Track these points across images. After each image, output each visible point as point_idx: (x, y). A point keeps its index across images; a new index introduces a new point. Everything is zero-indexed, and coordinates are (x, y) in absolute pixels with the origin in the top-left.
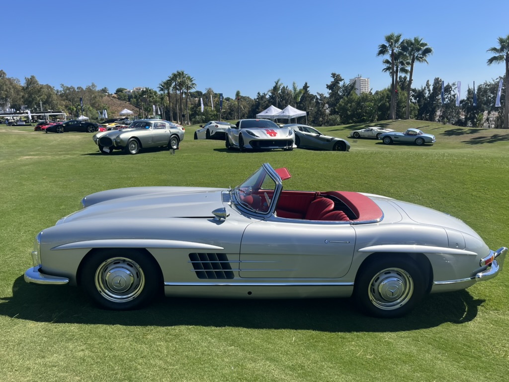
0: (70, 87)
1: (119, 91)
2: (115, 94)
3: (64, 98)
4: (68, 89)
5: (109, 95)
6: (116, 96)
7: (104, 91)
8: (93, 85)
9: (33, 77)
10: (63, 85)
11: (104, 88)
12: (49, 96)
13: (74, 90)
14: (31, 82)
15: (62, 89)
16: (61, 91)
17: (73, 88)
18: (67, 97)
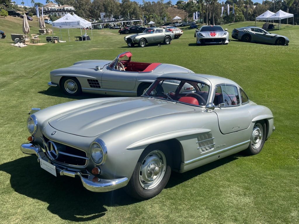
0: (148, 2)
1: (179, 3)
2: (176, 5)
3: (144, 9)
5: (172, 6)
6: (176, 6)
7: (169, 3)
11: (169, 1)
12: (135, 9)
13: (150, 4)
16: (142, 5)
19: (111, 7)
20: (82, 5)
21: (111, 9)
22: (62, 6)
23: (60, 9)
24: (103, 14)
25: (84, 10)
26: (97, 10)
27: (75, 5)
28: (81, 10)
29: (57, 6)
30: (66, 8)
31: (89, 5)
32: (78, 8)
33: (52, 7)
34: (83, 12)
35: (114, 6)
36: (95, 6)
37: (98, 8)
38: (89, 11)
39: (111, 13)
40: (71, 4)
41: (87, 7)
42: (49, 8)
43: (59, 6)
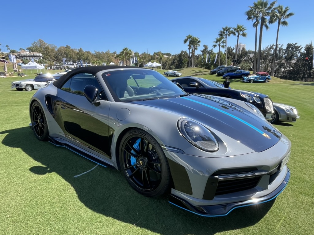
0: (98, 52)
3: (96, 57)
4: (98, 53)
8: (109, 51)
9: (80, 48)
10: (95, 51)
11: (114, 52)
12: (88, 57)
13: (100, 53)
14: (80, 50)
15: (95, 53)
17: (100, 52)
18: (97, 56)
19: (71, 55)
20: (49, 52)
21: (70, 56)
22: (33, 53)
23: (31, 55)
24: (64, 59)
25: (50, 56)
26: (60, 56)
27: (43, 52)
28: (48, 56)
29: (29, 53)
30: (35, 54)
31: (54, 52)
32: (45, 55)
33: (25, 53)
34: (49, 57)
35: (73, 54)
36: (59, 53)
37: (61, 54)
38: (54, 56)
39: (71, 59)
40: (40, 52)
41: (53, 54)
42: (22, 54)
43: (30, 52)
